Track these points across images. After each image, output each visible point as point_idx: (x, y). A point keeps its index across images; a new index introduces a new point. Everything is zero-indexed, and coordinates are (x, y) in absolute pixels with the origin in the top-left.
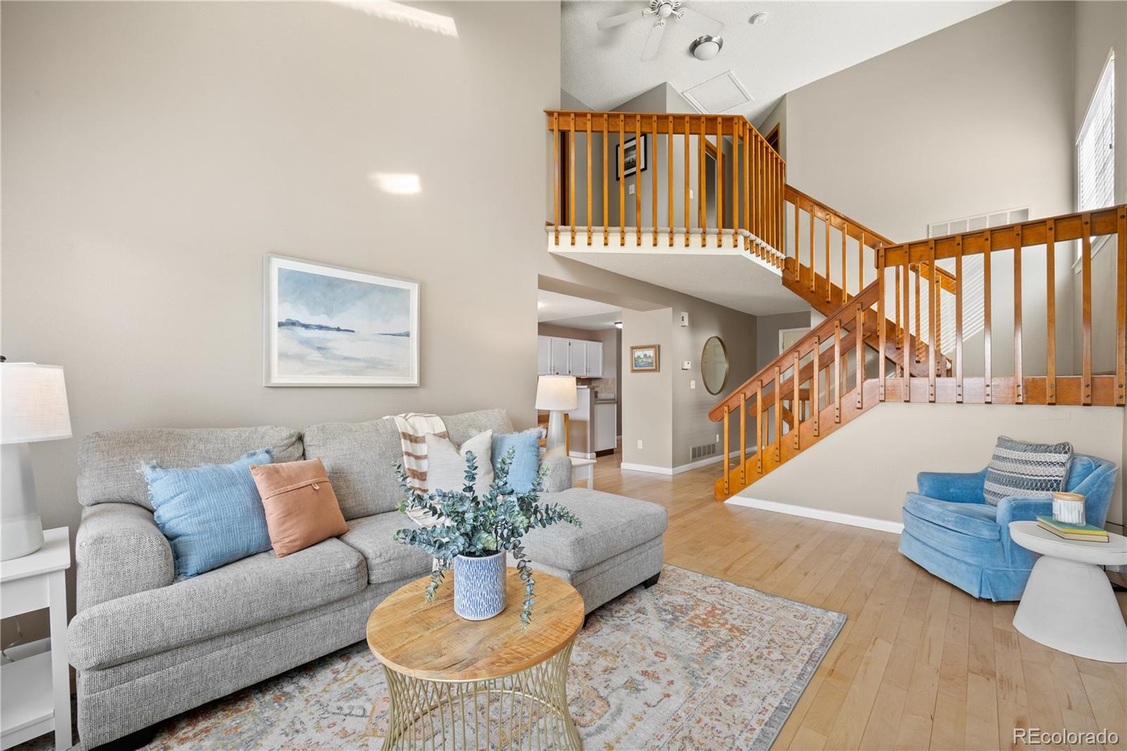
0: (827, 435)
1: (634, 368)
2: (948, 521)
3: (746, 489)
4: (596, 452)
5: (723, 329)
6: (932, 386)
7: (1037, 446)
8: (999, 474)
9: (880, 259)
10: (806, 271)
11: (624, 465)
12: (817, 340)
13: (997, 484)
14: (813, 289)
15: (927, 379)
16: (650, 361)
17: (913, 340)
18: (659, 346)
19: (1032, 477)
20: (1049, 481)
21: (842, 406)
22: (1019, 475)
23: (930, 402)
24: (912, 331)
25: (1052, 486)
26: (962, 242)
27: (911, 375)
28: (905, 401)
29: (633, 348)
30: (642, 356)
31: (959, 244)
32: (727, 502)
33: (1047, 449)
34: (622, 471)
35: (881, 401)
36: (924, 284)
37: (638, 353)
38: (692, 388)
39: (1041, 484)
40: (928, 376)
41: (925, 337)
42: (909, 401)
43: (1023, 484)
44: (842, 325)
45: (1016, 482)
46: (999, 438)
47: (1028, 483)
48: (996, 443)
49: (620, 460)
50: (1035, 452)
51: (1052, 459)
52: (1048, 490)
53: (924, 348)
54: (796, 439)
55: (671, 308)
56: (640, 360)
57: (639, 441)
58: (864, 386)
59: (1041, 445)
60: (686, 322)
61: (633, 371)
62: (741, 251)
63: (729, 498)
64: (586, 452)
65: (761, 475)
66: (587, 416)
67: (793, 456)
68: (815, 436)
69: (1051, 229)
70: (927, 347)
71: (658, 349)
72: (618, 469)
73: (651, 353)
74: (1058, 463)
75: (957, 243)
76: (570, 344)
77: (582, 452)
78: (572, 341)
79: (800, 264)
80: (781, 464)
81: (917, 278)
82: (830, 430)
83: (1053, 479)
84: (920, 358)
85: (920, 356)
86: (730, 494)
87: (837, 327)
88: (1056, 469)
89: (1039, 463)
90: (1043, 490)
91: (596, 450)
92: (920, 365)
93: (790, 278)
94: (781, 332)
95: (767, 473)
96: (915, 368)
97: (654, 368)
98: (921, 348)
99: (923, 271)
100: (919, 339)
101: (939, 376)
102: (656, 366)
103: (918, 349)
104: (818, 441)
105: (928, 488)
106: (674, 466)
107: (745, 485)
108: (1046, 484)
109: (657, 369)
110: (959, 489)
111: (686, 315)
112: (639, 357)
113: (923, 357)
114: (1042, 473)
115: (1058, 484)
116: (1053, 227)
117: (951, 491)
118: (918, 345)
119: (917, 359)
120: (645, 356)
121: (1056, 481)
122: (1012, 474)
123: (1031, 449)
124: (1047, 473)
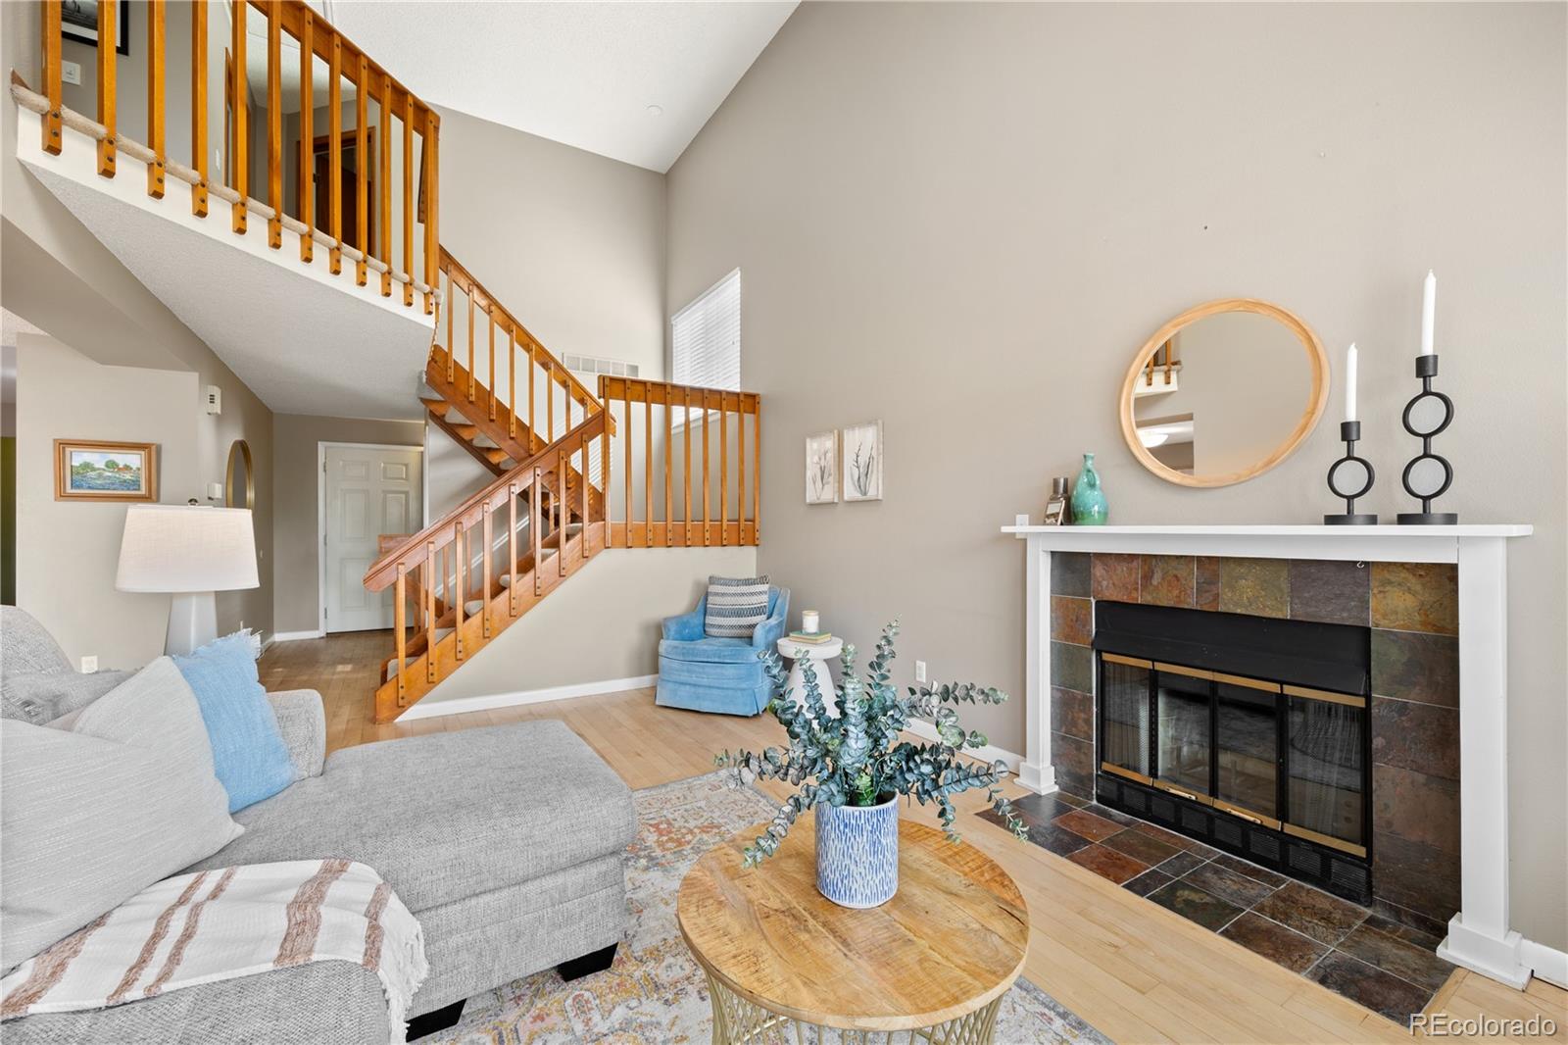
0: (550, 592)
1: (71, 491)
2: (724, 656)
5: (246, 428)
8: (722, 608)
9: (605, 389)
10: (463, 372)
12: (539, 472)
13: (721, 617)
14: (473, 399)
16: (129, 477)
18: (159, 449)
20: (761, 607)
21: (567, 555)
22: (739, 607)
29: (64, 444)
30: (101, 466)
31: (669, 394)
42: (631, 547)
43: (744, 613)
45: (737, 612)
54: (514, 602)
55: (197, 373)
56: (93, 475)
60: (218, 406)
61: (66, 497)
63: (403, 712)
65: (460, 662)
67: (507, 626)
68: (537, 596)
71: (156, 453)
73: (135, 460)
74: (764, 592)
75: (667, 391)
79: (455, 360)
80: (490, 641)
82: (554, 586)
86: (407, 705)
87: (563, 458)
88: (764, 597)
89: (752, 594)
93: (438, 376)
94: (321, 446)
97: (143, 491)
102: (150, 490)
104: (539, 601)
107: (431, 684)
109: (153, 497)
110: (691, 628)
111: (218, 393)
112: (88, 466)
117: (687, 632)
120: (111, 465)
122: (733, 606)
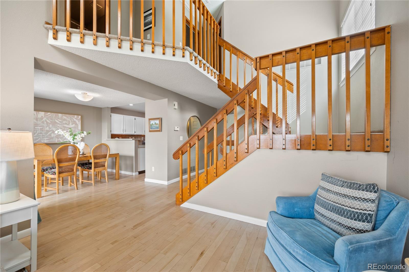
0: (231, 168)
1: (151, 130)
3: (191, 198)
4: (138, 172)
5: (199, 112)
6: (284, 139)
7: (351, 183)
8: (326, 202)
9: (257, 63)
10: (228, 81)
11: (146, 180)
12: (225, 112)
13: (325, 209)
14: (231, 90)
15: (281, 135)
16: (157, 126)
17: (274, 116)
18: (162, 118)
19: (350, 209)
20: (365, 214)
21: (238, 151)
22: (340, 206)
23: (283, 149)
24: (274, 111)
25: (366, 219)
26: (300, 52)
27: (273, 133)
28: (270, 149)
29: (150, 119)
30: (154, 124)
31: (298, 53)
32: (182, 206)
33: (359, 187)
34: (145, 183)
35: (258, 148)
36: (280, 88)
37: (152, 122)
38: (180, 140)
39: (358, 216)
40: (282, 134)
41: (280, 115)
42: (272, 149)
43: (344, 213)
44: (238, 104)
45: (338, 210)
46: (322, 174)
47: (347, 213)
48: (321, 178)
49: (144, 177)
50: (350, 189)
51: (365, 196)
52: (364, 221)
53: (280, 120)
54: (215, 170)
55: (167, 99)
56: (153, 126)
57: (153, 167)
58: (249, 139)
59: (354, 184)
60: (176, 107)
61: (150, 131)
62: (187, 59)
63: (182, 204)
64: (133, 172)
65: (198, 191)
66: (133, 154)
67: (214, 180)
68: (224, 169)
69: (348, 42)
70: (281, 120)
71: (161, 120)
72: (143, 182)
73: (157, 122)
74: (370, 200)
75: (297, 52)
76: (135, 119)
77: (131, 172)
78: (136, 117)
79: (226, 77)
80: (208, 185)
81: (277, 85)
82: (232, 165)
83: (367, 213)
84: (278, 125)
85: (278, 124)
86: (183, 201)
87: (235, 104)
88: (369, 205)
89: (355, 198)
90: (360, 221)
91: (138, 171)
92: (278, 129)
93: (221, 85)
95: (201, 190)
96: (276, 130)
97: (159, 130)
98: (279, 120)
99: (279, 82)
100: (278, 115)
101: (286, 134)
102: (160, 129)
103: (277, 121)
104: (226, 172)
105: (282, 209)
106: (168, 180)
107: (190, 196)
108: (362, 216)
109: (161, 130)
110: (300, 208)
111: (176, 103)
112: (152, 124)
113: (279, 124)
114: (358, 207)
115: (371, 217)
116: (349, 41)
117: (295, 210)
118: (277, 118)
119: (276, 125)
120: (155, 123)
121: (369, 214)
122: (335, 204)
123: (347, 185)
124: (362, 207)
